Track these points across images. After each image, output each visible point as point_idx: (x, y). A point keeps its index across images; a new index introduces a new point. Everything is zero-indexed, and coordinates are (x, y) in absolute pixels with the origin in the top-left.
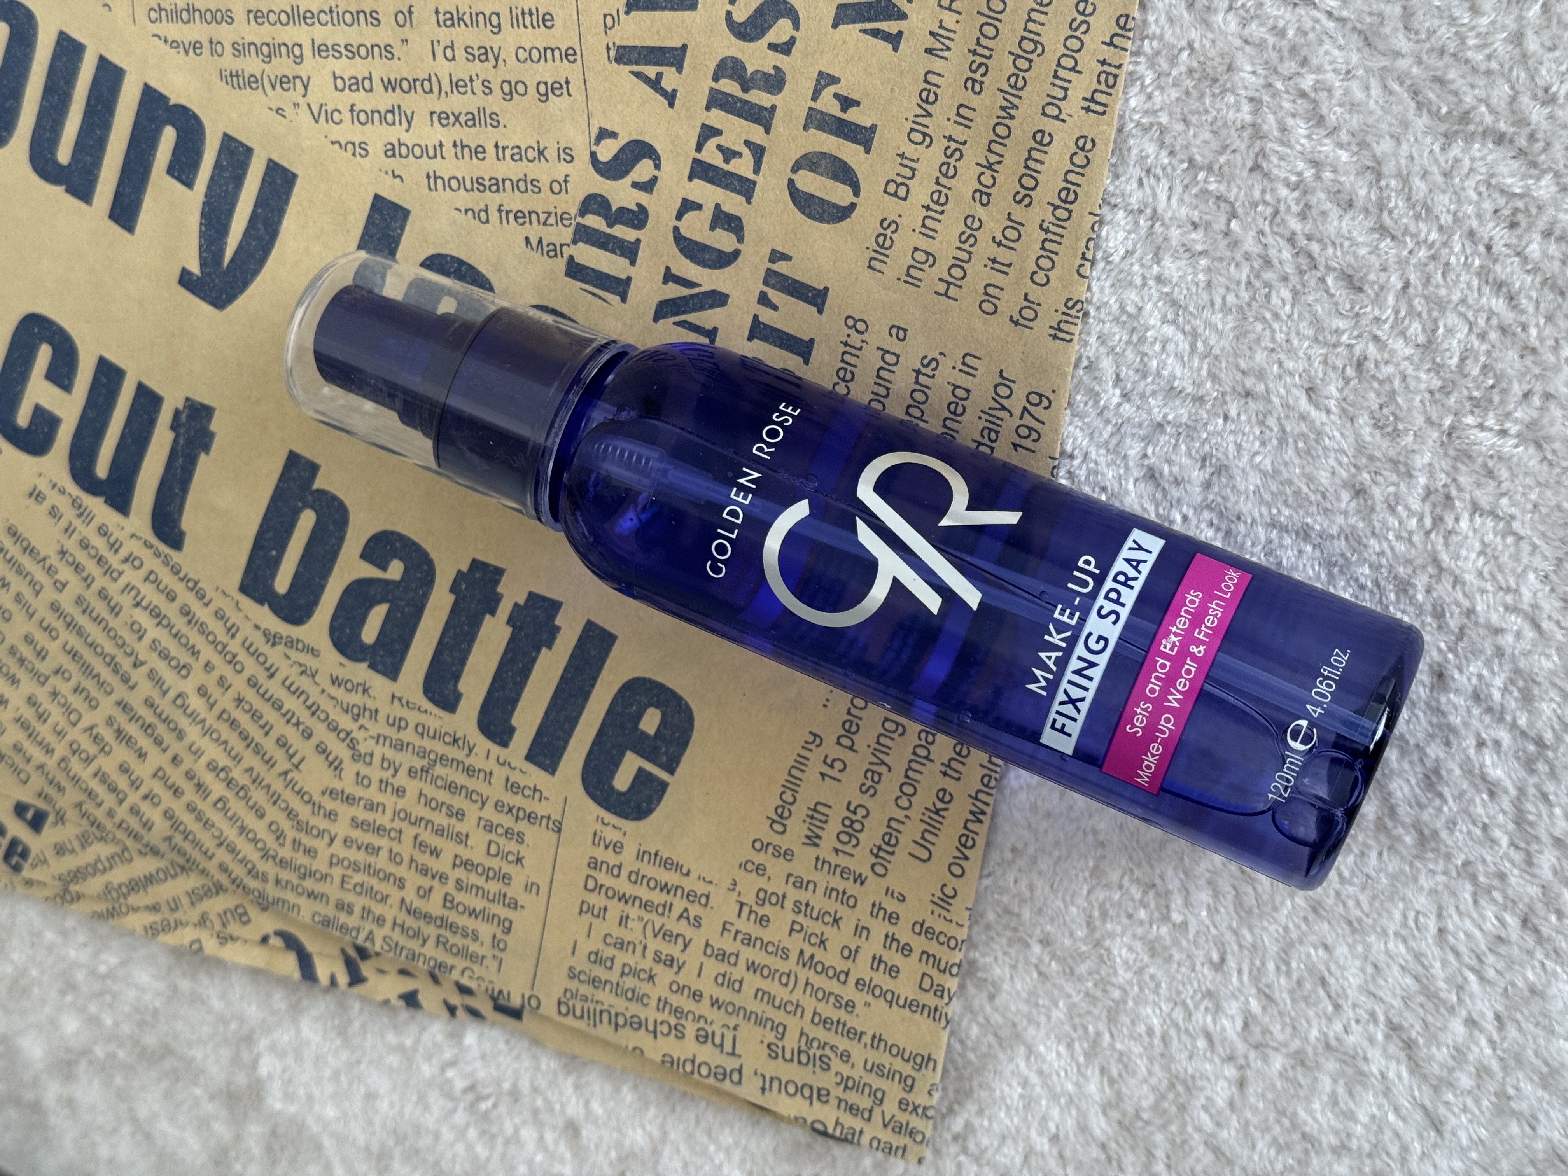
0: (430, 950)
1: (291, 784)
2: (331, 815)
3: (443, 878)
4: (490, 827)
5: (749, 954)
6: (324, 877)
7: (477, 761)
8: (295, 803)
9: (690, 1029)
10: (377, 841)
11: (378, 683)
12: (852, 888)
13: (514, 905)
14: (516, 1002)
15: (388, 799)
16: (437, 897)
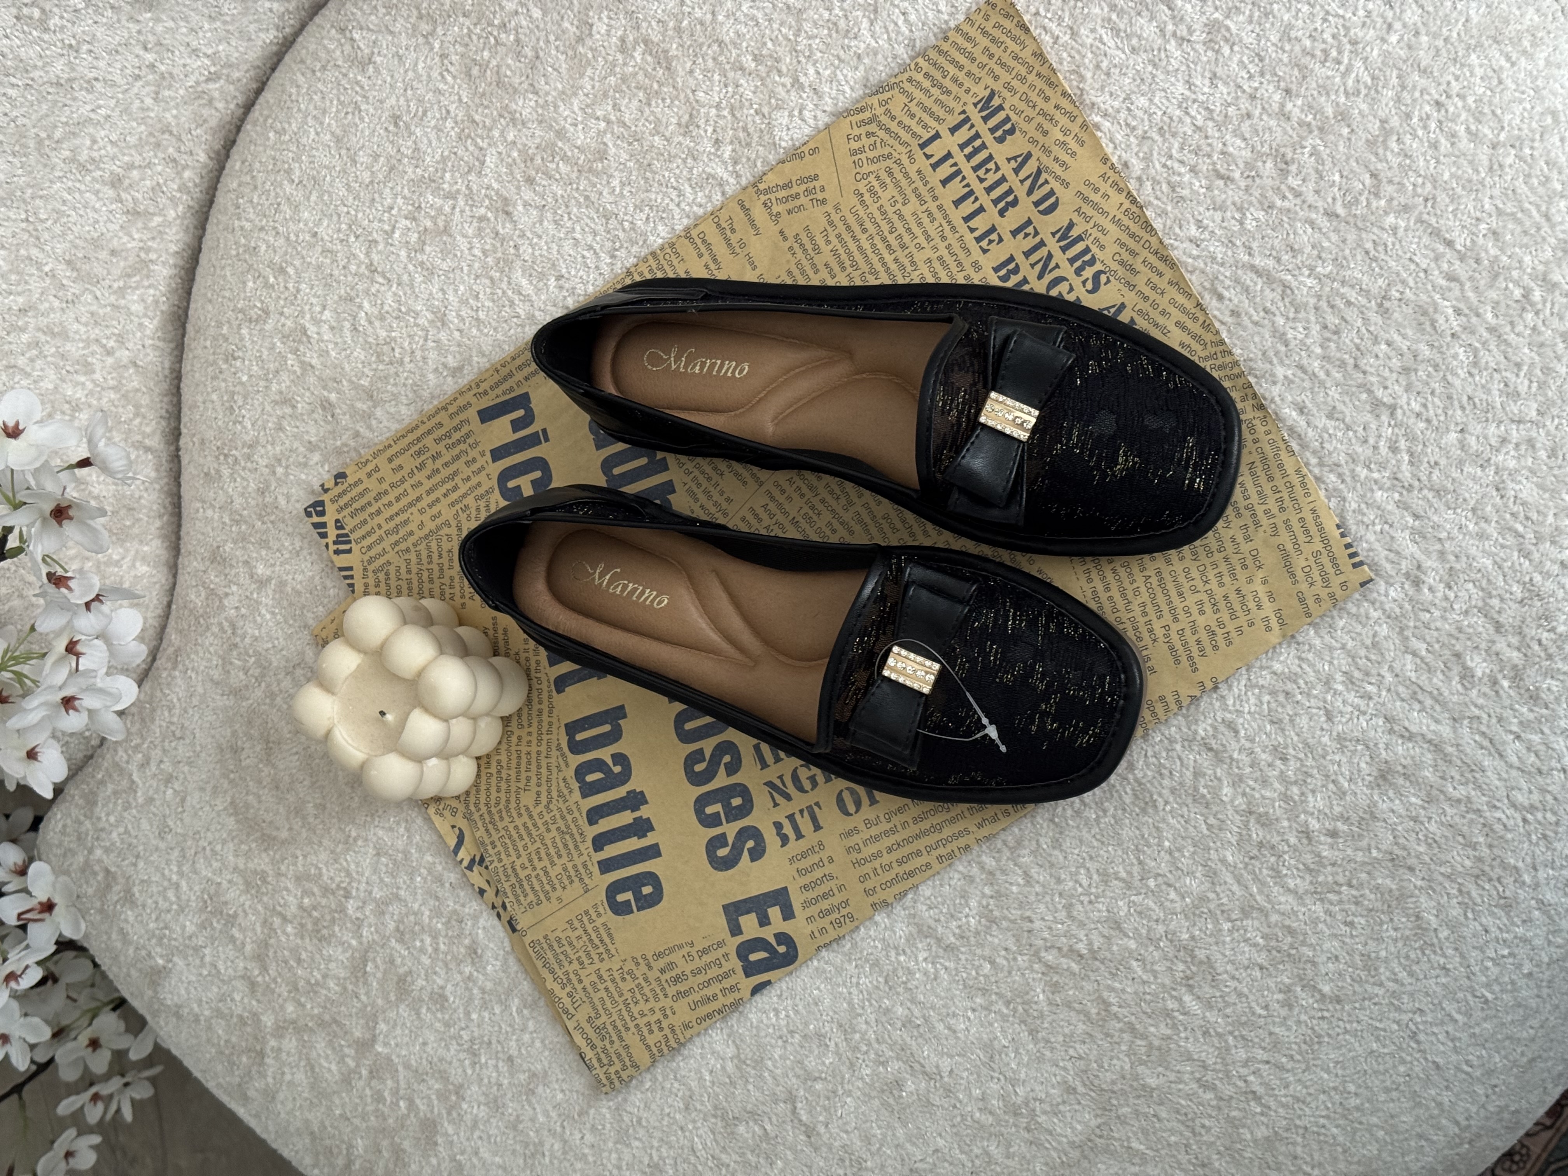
0: (506, 885)
1: (518, 793)
2: (520, 815)
3: (535, 869)
4: (565, 870)
5: (609, 984)
6: (497, 830)
7: (582, 847)
8: (513, 799)
9: (568, 989)
10: (525, 836)
11: (577, 794)
12: (661, 995)
13: (548, 899)
14: (518, 927)
15: (543, 829)
16: (527, 872)
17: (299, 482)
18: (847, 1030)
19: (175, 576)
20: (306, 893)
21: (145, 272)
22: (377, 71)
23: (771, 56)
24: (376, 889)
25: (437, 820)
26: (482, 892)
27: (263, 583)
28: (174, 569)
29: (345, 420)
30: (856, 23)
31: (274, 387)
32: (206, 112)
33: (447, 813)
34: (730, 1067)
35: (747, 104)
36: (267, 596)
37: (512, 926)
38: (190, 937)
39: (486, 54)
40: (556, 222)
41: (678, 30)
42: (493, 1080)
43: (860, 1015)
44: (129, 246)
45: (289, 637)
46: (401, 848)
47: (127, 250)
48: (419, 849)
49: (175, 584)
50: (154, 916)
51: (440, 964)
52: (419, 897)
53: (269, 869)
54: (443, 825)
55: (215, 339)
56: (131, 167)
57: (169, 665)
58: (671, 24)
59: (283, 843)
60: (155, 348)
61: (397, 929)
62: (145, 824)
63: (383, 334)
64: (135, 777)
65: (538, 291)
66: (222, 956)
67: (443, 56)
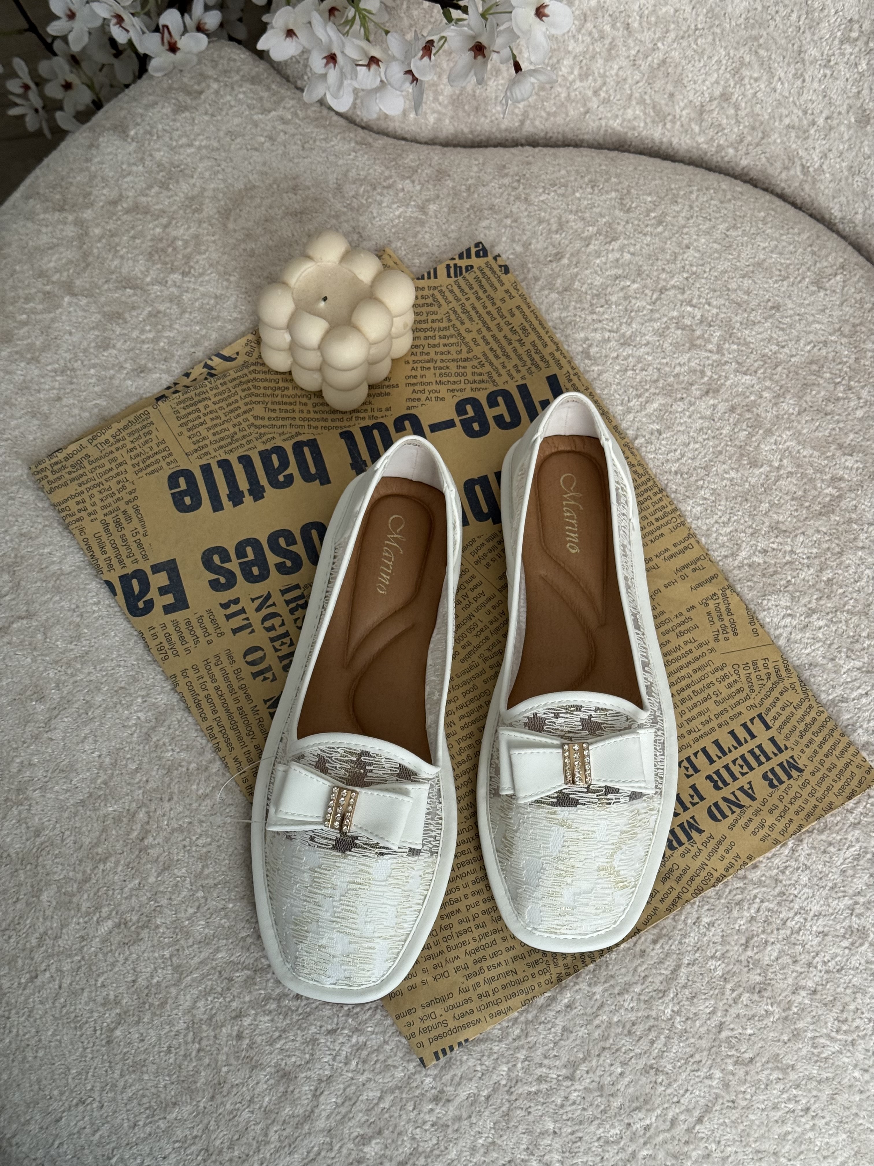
0: (192, 394)
1: (263, 403)
2: (246, 404)
3: (205, 415)
4: (204, 438)
5: (115, 471)
6: (235, 387)
7: (222, 451)
8: (258, 399)
9: (112, 440)
10: (230, 408)
11: (262, 448)
12: (106, 511)
13: (181, 426)
14: (160, 403)
15: (235, 421)
16: (203, 411)
17: (500, 236)
18: (83, 658)
19: (426, 143)
20: (186, 243)
21: (657, 119)
22: (813, 293)
23: (832, 592)
24: (189, 295)
25: (243, 341)
26: (187, 375)
27: (422, 209)
28: (432, 142)
29: (548, 270)
30: (858, 657)
31: (572, 217)
32: (778, 165)
33: (248, 349)
34: (55, 568)
35: (795, 574)
36: (412, 212)
37: (161, 398)
38: (151, 155)
39: (828, 375)
40: (701, 429)
41: (850, 521)
42: (42, 386)
43: (95, 668)
44: (677, 107)
45: (382, 228)
46: (221, 314)
47: (673, 106)
48: (221, 328)
49: (420, 143)
50: (167, 128)
51: (133, 345)
52: (184, 328)
53: (205, 214)
54: (239, 345)
55: (607, 173)
56: (737, 108)
57: (359, 139)
58: (854, 516)
59: (225, 225)
60: (599, 128)
61: (159, 312)
62: (237, 121)
63: (614, 299)
64: (273, 113)
65: (649, 416)
66: (136, 180)
67: (825, 343)
